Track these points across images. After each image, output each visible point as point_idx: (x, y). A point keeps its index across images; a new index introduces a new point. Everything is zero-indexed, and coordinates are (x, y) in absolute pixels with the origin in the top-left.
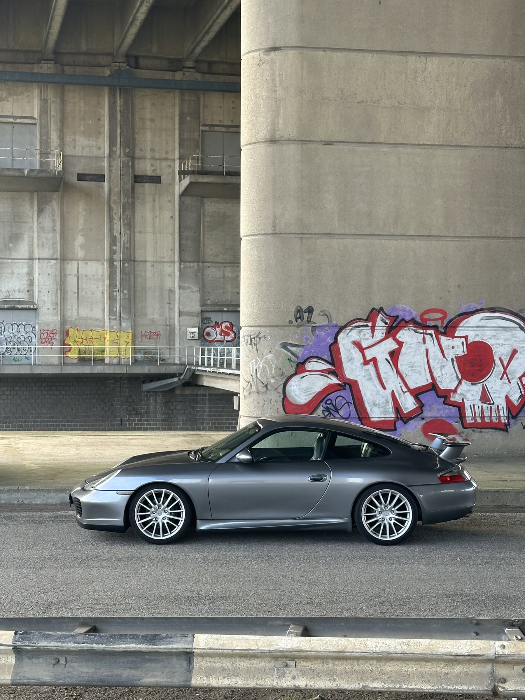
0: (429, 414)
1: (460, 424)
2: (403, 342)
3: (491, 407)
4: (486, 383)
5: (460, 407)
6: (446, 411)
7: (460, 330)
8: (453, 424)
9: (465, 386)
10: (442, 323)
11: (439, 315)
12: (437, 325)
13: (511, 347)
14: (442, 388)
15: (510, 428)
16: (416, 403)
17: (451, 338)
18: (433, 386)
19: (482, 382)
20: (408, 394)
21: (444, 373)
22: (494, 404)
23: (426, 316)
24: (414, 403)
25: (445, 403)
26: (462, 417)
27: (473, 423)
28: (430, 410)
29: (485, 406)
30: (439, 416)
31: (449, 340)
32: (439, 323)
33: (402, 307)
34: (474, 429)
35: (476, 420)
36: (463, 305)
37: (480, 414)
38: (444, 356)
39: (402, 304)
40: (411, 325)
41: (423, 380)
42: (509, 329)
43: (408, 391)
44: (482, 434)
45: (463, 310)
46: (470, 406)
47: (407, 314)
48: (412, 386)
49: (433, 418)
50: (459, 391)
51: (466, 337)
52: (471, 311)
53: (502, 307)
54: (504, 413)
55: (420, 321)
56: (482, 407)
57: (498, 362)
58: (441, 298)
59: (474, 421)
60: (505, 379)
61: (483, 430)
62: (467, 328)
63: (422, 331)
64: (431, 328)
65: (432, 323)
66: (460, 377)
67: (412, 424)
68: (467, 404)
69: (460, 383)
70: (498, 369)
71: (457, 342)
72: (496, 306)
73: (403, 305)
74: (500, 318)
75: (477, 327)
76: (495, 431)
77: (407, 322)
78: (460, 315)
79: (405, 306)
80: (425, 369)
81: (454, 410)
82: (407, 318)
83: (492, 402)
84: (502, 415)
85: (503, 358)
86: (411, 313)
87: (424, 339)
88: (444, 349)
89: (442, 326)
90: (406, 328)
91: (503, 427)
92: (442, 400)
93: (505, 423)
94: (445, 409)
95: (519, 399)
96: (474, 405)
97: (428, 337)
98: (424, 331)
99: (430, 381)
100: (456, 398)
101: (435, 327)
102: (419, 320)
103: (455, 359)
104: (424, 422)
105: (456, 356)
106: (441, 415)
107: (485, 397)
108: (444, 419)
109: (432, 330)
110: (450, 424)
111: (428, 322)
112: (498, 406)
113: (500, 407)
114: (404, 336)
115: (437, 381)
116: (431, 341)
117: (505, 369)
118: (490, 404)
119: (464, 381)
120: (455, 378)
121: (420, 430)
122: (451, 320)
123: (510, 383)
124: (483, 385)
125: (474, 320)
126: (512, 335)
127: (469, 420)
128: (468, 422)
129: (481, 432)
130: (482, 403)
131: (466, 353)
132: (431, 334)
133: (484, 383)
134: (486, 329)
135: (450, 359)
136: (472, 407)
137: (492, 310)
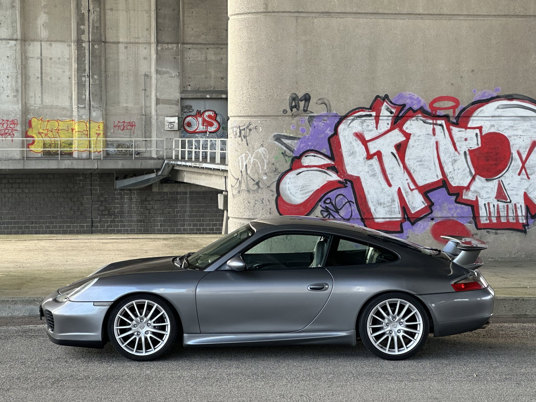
0: (439, 214)
1: (474, 225)
2: (410, 134)
3: (507, 206)
4: (502, 179)
5: (474, 206)
6: (458, 210)
7: (473, 120)
8: (465, 224)
9: (480, 181)
10: (454, 112)
11: (451, 104)
12: (448, 114)
13: (530, 139)
14: (454, 185)
15: (528, 228)
16: (424, 202)
17: (463, 129)
18: (444, 183)
19: (497, 178)
20: (416, 192)
21: (455, 168)
22: (510, 202)
23: (436, 105)
24: (423, 202)
25: (456, 202)
26: (476, 216)
27: (488, 224)
28: (440, 210)
29: (501, 204)
30: (450, 216)
31: (461, 131)
32: (450, 112)
33: (409, 94)
34: (488, 230)
35: (491, 221)
36: (477, 91)
37: (496, 214)
38: (456, 149)
39: (409, 91)
40: (419, 115)
41: (434, 176)
42: (528, 119)
43: (416, 189)
44: (497, 236)
45: (477, 98)
46: (485, 204)
47: (415, 102)
48: (421, 183)
49: (443, 219)
50: (472, 188)
51: (480, 128)
52: (485, 98)
53: (521, 94)
54: (522, 212)
55: (429, 110)
56: (498, 205)
57: (515, 155)
58: (452, 84)
59: (488, 222)
60: (524, 174)
61: (499, 231)
62: (481, 118)
63: (431, 121)
64: (442, 118)
65: (442, 113)
66: (474, 173)
67: (421, 225)
68: (481, 203)
69: (473, 179)
70: (516, 163)
71: (471, 134)
72: (514, 93)
73: (410, 93)
74: (519, 106)
75: (492, 117)
76: (512, 232)
77: (415, 111)
78: (473, 103)
79: (413, 94)
80: (434, 164)
81: (467, 209)
82: (415, 107)
83: (509, 201)
84: (520, 214)
85: (521, 151)
86: (420, 101)
87: (434, 130)
88: (455, 141)
89: (454, 116)
90: (414, 118)
91: (521, 228)
92: (453, 198)
93: (523, 223)
94: (457, 208)
96: (488, 203)
97: (438, 129)
98: (433, 121)
99: (441, 177)
100: (469, 196)
101: (446, 117)
103: (468, 153)
104: (433, 223)
105: (469, 149)
106: (452, 215)
107: (501, 195)
108: (455, 219)
109: (442, 120)
110: (463, 225)
111: (438, 111)
112: (515, 205)
113: (518, 206)
114: (411, 127)
115: (448, 178)
116: (442, 132)
117: (524, 163)
118: (507, 202)
119: (478, 177)
120: (468, 174)
121: (429, 232)
122: (464, 109)
123: (529, 178)
124: (499, 181)
125: (490, 108)
126: (531, 125)
127: (484, 220)
128: (482, 222)
129: (496, 234)
130: (498, 201)
131: (480, 146)
132: (441, 125)
133: (500, 179)
134: (503, 118)
135: (462, 153)
136: (487, 206)
137: (510, 98)
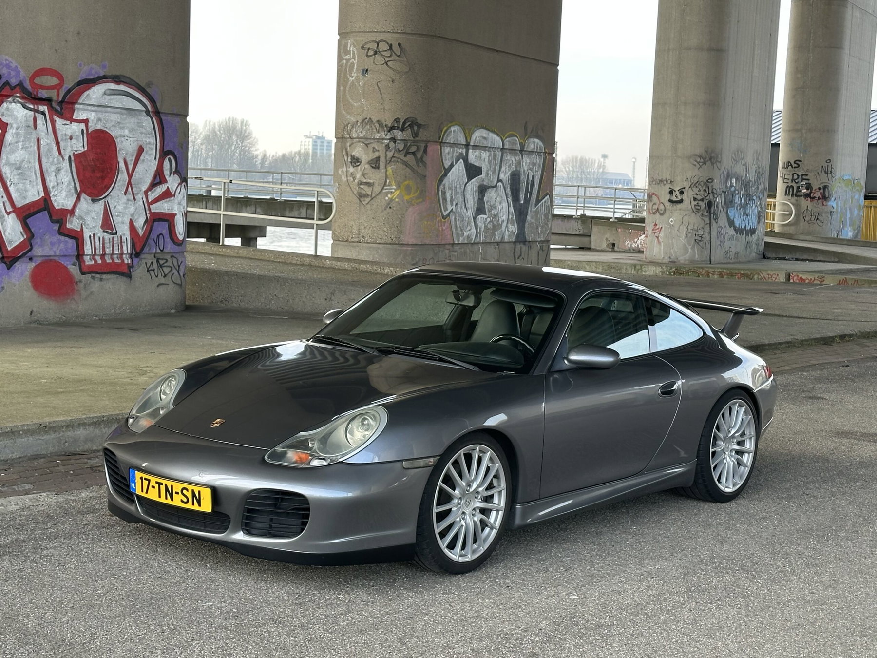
0: (39, 251)
1: (78, 268)
2: (7, 124)
3: (113, 238)
4: (109, 199)
5: (77, 237)
6: (61, 245)
7: (79, 109)
8: (69, 267)
9: (85, 202)
10: (58, 95)
11: (54, 81)
12: (51, 97)
13: (136, 143)
14: (57, 207)
15: (133, 271)
16: (23, 233)
17: (68, 122)
18: (45, 205)
19: (103, 198)
20: (13, 215)
21: (59, 181)
22: (116, 233)
23: (38, 81)
24: (21, 233)
25: (60, 233)
26: (80, 256)
27: (92, 265)
28: (41, 246)
29: (107, 237)
30: (53, 254)
31: (65, 124)
32: (53, 94)
33: (6, 60)
34: (93, 275)
35: (96, 261)
36: (83, 66)
37: (101, 250)
38: (60, 153)
39: (6, 55)
40: (18, 95)
41: (34, 194)
42: (133, 112)
43: (13, 211)
44: (103, 283)
45: (83, 76)
46: (90, 236)
47: (13, 73)
48: (19, 203)
49: (43, 258)
50: (77, 212)
51: (86, 122)
52: (91, 77)
53: (128, 76)
54: (127, 248)
55: (29, 87)
56: (103, 238)
57: (122, 165)
58: (56, 50)
59: (93, 262)
60: (129, 194)
61: (104, 276)
62: (86, 107)
63: (32, 107)
64: (43, 102)
65: (44, 94)
66: (79, 189)
67: (18, 268)
68: (87, 234)
69: (78, 199)
70: (123, 177)
71: (76, 128)
72: (122, 74)
73: (7, 57)
74: (129, 95)
75: (98, 106)
76: (117, 277)
77: (13, 88)
78: (79, 83)
79: (10, 59)
80: (35, 174)
81: (71, 244)
82: (14, 81)
83: (114, 232)
84: (125, 252)
85: (128, 160)
86: (19, 72)
87: (35, 119)
88: (60, 140)
89: (57, 100)
90: (10, 99)
91: (126, 270)
92: (56, 227)
93: (128, 264)
94: (60, 242)
95: (144, 226)
96: (94, 235)
97: (40, 118)
98: (34, 107)
99: (42, 194)
100: (73, 224)
101: (48, 101)
102: (28, 85)
103: (72, 159)
104: (32, 265)
105: (74, 153)
106: (55, 252)
107: (107, 224)
108: (57, 258)
109: (44, 105)
110: (66, 268)
111: (40, 91)
112: (121, 237)
113: (124, 239)
114: (8, 113)
115: (51, 195)
116: (44, 124)
117: (130, 176)
118: (113, 234)
119: (83, 195)
120: (73, 191)
121: (28, 280)
122: (69, 91)
123: (135, 199)
124: (105, 202)
125: (96, 93)
126: (138, 123)
127: (88, 261)
128: (87, 263)
129: (101, 280)
130: (104, 232)
131: (86, 149)
132: (43, 113)
133: (106, 200)
134: (109, 109)
135: (66, 158)
136: (92, 238)
137: (117, 80)
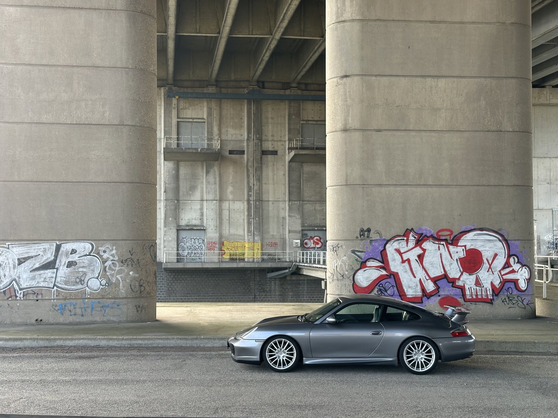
0: (442, 293)
1: (463, 299)
2: (426, 249)
3: (482, 289)
4: (478, 274)
5: (462, 289)
6: (454, 291)
7: (461, 242)
8: (458, 299)
9: (465, 276)
10: (450, 237)
11: (448, 233)
13: (493, 252)
14: (451, 277)
15: (494, 302)
17: (456, 247)
18: (445, 276)
19: (475, 274)
20: (430, 281)
21: (451, 268)
22: (483, 287)
23: (440, 234)
24: (434, 286)
25: (452, 286)
26: (464, 295)
27: (470, 299)
28: (444, 291)
29: (478, 288)
30: (449, 294)
31: (454, 248)
32: (448, 238)
34: (471, 302)
36: (463, 226)
37: (475, 293)
38: (452, 258)
40: (431, 239)
41: (439, 272)
42: (492, 241)
43: (430, 279)
45: (463, 230)
46: (469, 288)
47: (428, 232)
48: (432, 276)
49: (445, 296)
50: (461, 279)
51: (465, 246)
52: (467, 230)
53: (488, 228)
54: (490, 293)
56: (476, 289)
57: (485, 261)
58: (449, 222)
59: (471, 298)
60: (490, 272)
61: (477, 303)
62: (465, 241)
63: (437, 242)
65: (444, 238)
66: (462, 271)
67: (433, 299)
68: (467, 287)
69: (462, 274)
70: (486, 265)
71: (460, 249)
72: (484, 227)
73: (426, 227)
74: (487, 234)
75: (472, 240)
76: (485, 304)
77: (428, 237)
78: (461, 233)
79: (427, 227)
80: (440, 266)
81: (459, 291)
82: (428, 235)
83: (482, 286)
84: (489, 294)
85: (489, 259)
86: (431, 232)
87: (439, 247)
88: (451, 253)
89: (450, 239)
90: (428, 241)
91: (490, 301)
93: (491, 299)
95: (499, 284)
96: (471, 288)
97: (441, 246)
99: (443, 273)
100: (460, 283)
101: (446, 240)
102: (435, 235)
103: (458, 260)
104: (440, 298)
105: (459, 258)
107: (478, 283)
108: (452, 296)
109: (444, 242)
110: (456, 299)
111: (441, 237)
112: (486, 288)
113: (488, 289)
114: (426, 245)
115: (448, 273)
116: (443, 248)
117: (490, 265)
119: (464, 273)
120: (459, 271)
121: (437, 303)
122: (456, 236)
123: (493, 274)
125: (470, 235)
126: (494, 245)
127: (468, 297)
129: (476, 304)
130: (476, 286)
131: (465, 256)
132: (443, 244)
133: (477, 274)
134: (478, 241)
135: (455, 260)
136: (470, 289)
137: (482, 230)
